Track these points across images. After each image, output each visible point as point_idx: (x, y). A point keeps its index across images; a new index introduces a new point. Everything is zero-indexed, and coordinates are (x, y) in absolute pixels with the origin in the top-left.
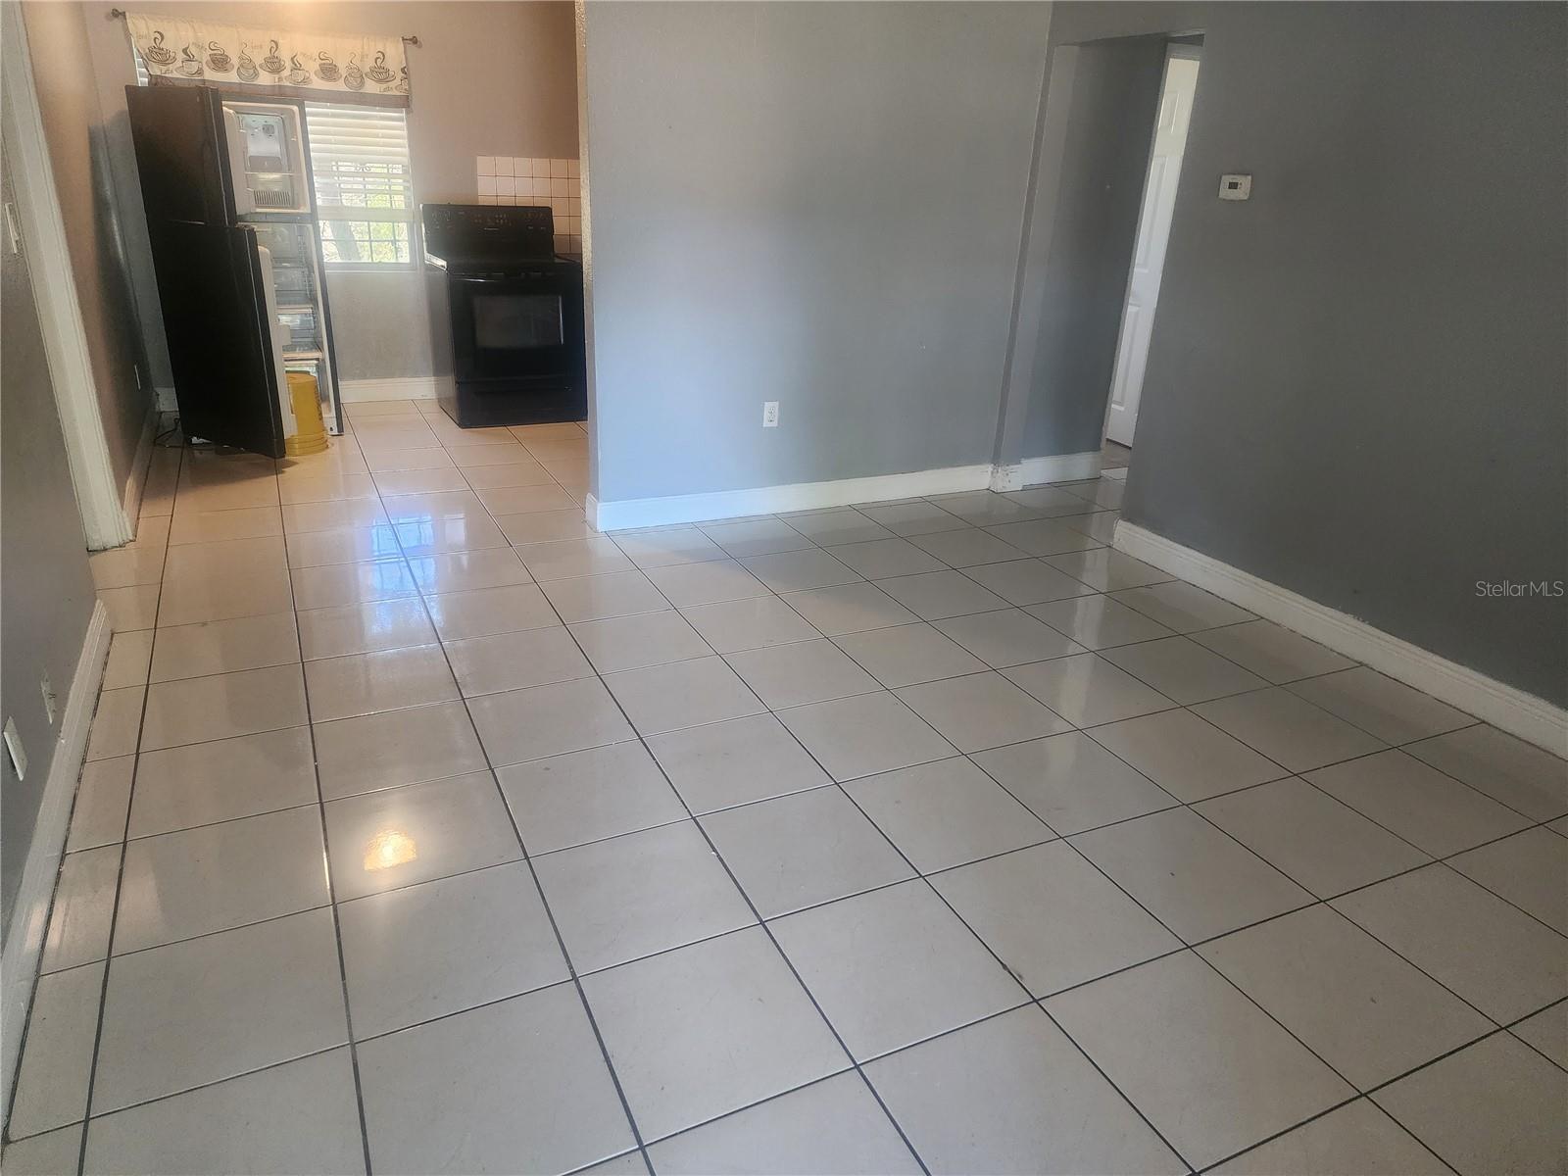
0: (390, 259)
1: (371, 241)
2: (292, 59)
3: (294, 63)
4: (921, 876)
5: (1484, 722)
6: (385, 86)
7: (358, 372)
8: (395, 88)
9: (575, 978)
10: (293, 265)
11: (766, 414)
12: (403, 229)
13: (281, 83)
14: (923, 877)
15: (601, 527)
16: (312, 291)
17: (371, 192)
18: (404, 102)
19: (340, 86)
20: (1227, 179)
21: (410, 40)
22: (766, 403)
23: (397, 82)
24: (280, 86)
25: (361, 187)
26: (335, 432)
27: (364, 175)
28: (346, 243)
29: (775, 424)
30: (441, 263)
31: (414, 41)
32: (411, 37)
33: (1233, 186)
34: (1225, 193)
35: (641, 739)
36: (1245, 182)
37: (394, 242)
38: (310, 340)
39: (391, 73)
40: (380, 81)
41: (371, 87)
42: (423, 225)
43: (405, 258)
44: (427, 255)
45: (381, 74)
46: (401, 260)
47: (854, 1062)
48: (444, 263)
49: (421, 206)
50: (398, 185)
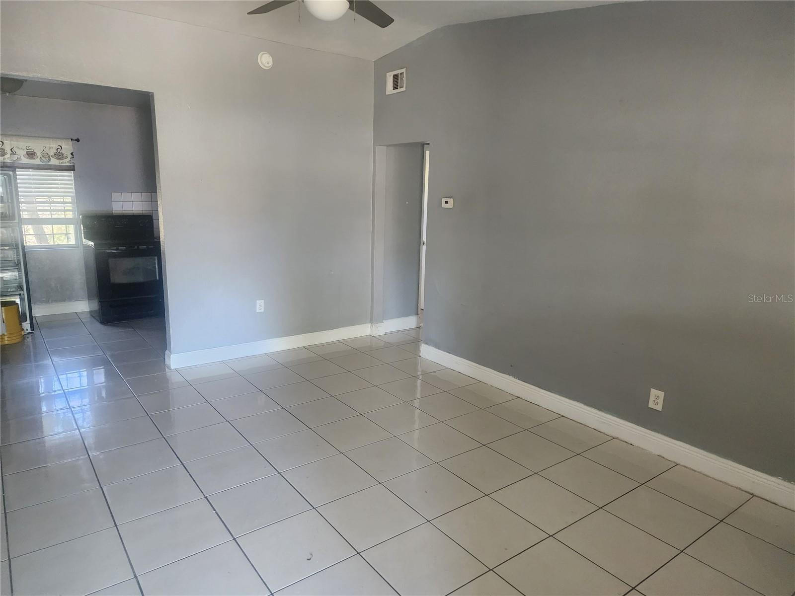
0: (65, 242)
1: (53, 234)
2: (11, 150)
3: (12, 151)
4: (314, 508)
5: (563, 416)
6: (62, 161)
7: (44, 299)
8: (66, 162)
9: (136, 577)
10: (8, 248)
11: (258, 306)
12: (71, 228)
13: (5, 161)
14: (315, 508)
15: (173, 367)
16: (19, 261)
17: (54, 211)
18: (71, 168)
19: (37, 161)
20: (444, 200)
21: (75, 140)
22: (257, 301)
23: (69, 159)
24: (4, 162)
25: (49, 208)
26: (29, 331)
27: (50, 203)
28: (40, 235)
29: (262, 310)
30: (91, 243)
31: (78, 140)
32: (76, 139)
33: (447, 202)
34: (444, 205)
35: (183, 464)
36: (451, 201)
37: (67, 234)
38: (17, 285)
39: (65, 155)
40: (59, 159)
41: (54, 162)
42: (82, 226)
43: (73, 241)
44: (84, 240)
45: (59, 155)
46: (70, 243)
47: (271, 592)
48: (93, 244)
49: (81, 216)
50: (69, 207)
